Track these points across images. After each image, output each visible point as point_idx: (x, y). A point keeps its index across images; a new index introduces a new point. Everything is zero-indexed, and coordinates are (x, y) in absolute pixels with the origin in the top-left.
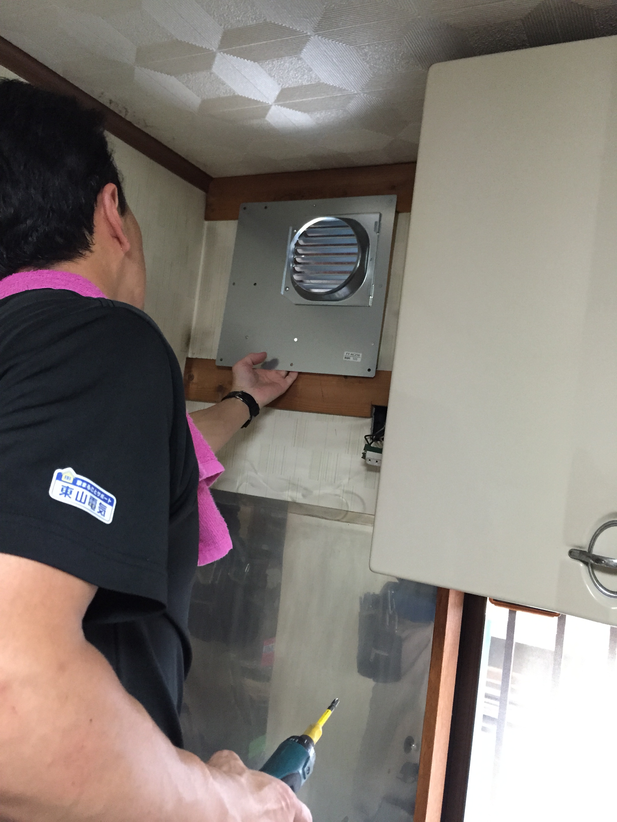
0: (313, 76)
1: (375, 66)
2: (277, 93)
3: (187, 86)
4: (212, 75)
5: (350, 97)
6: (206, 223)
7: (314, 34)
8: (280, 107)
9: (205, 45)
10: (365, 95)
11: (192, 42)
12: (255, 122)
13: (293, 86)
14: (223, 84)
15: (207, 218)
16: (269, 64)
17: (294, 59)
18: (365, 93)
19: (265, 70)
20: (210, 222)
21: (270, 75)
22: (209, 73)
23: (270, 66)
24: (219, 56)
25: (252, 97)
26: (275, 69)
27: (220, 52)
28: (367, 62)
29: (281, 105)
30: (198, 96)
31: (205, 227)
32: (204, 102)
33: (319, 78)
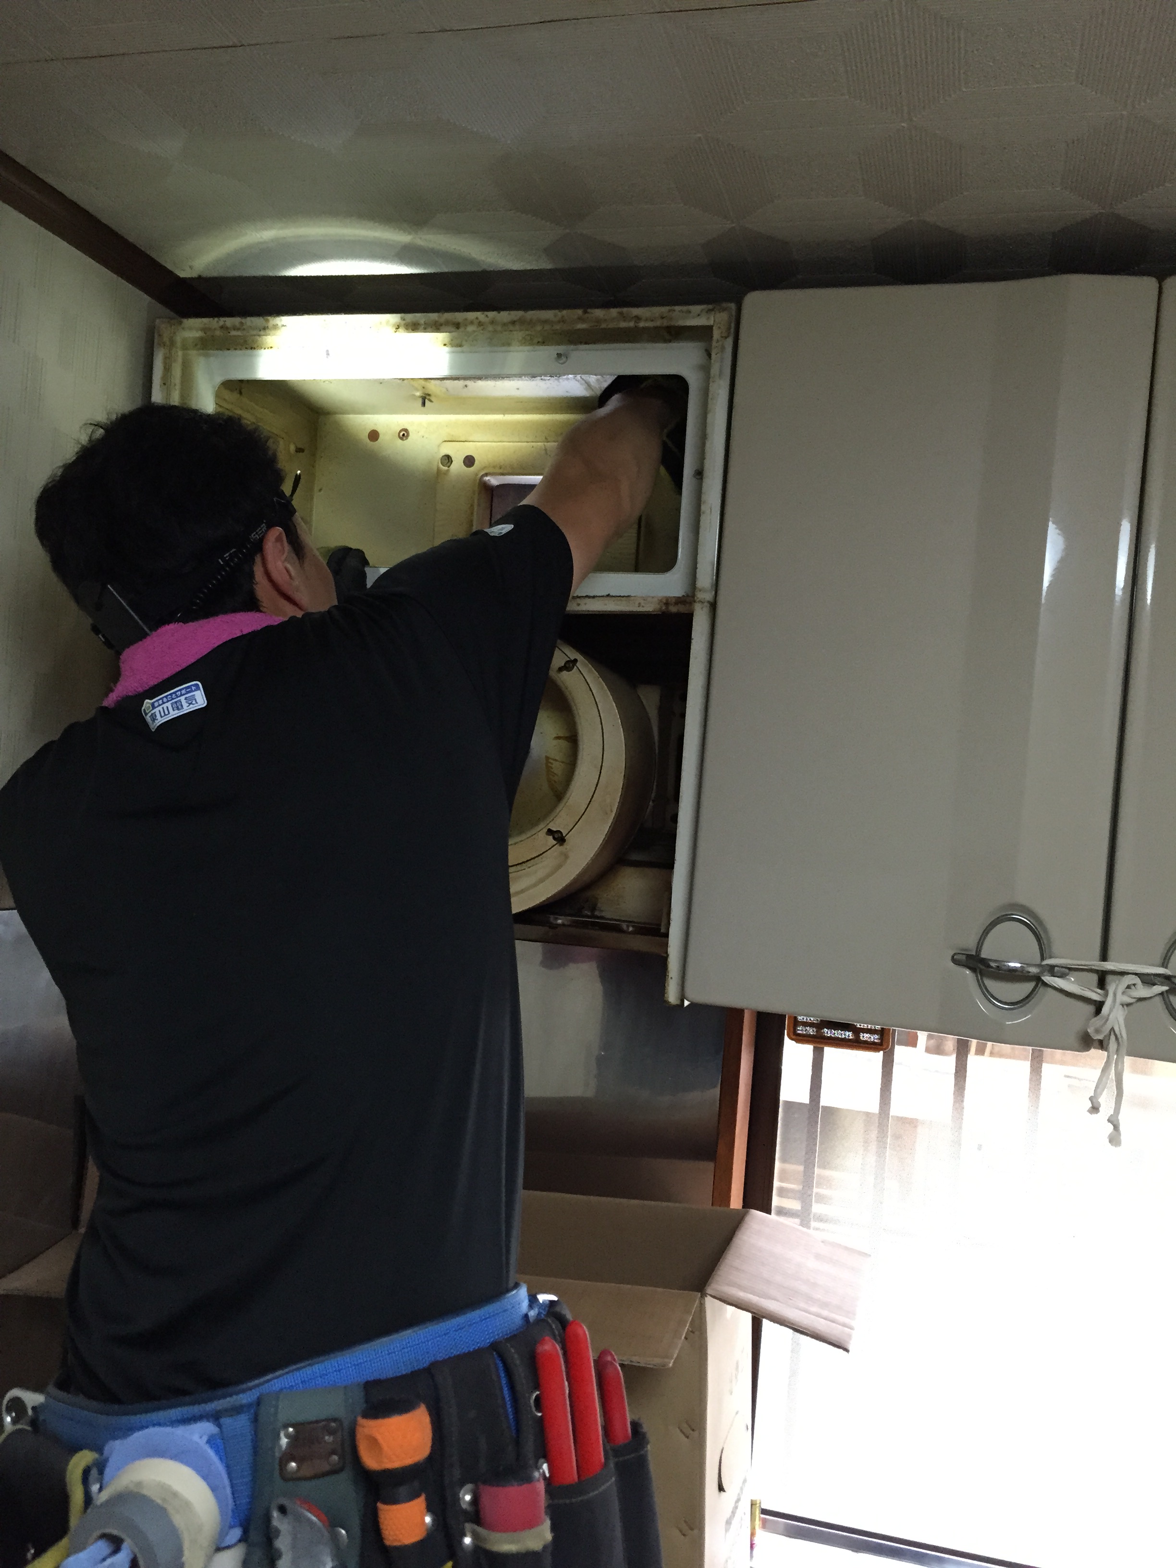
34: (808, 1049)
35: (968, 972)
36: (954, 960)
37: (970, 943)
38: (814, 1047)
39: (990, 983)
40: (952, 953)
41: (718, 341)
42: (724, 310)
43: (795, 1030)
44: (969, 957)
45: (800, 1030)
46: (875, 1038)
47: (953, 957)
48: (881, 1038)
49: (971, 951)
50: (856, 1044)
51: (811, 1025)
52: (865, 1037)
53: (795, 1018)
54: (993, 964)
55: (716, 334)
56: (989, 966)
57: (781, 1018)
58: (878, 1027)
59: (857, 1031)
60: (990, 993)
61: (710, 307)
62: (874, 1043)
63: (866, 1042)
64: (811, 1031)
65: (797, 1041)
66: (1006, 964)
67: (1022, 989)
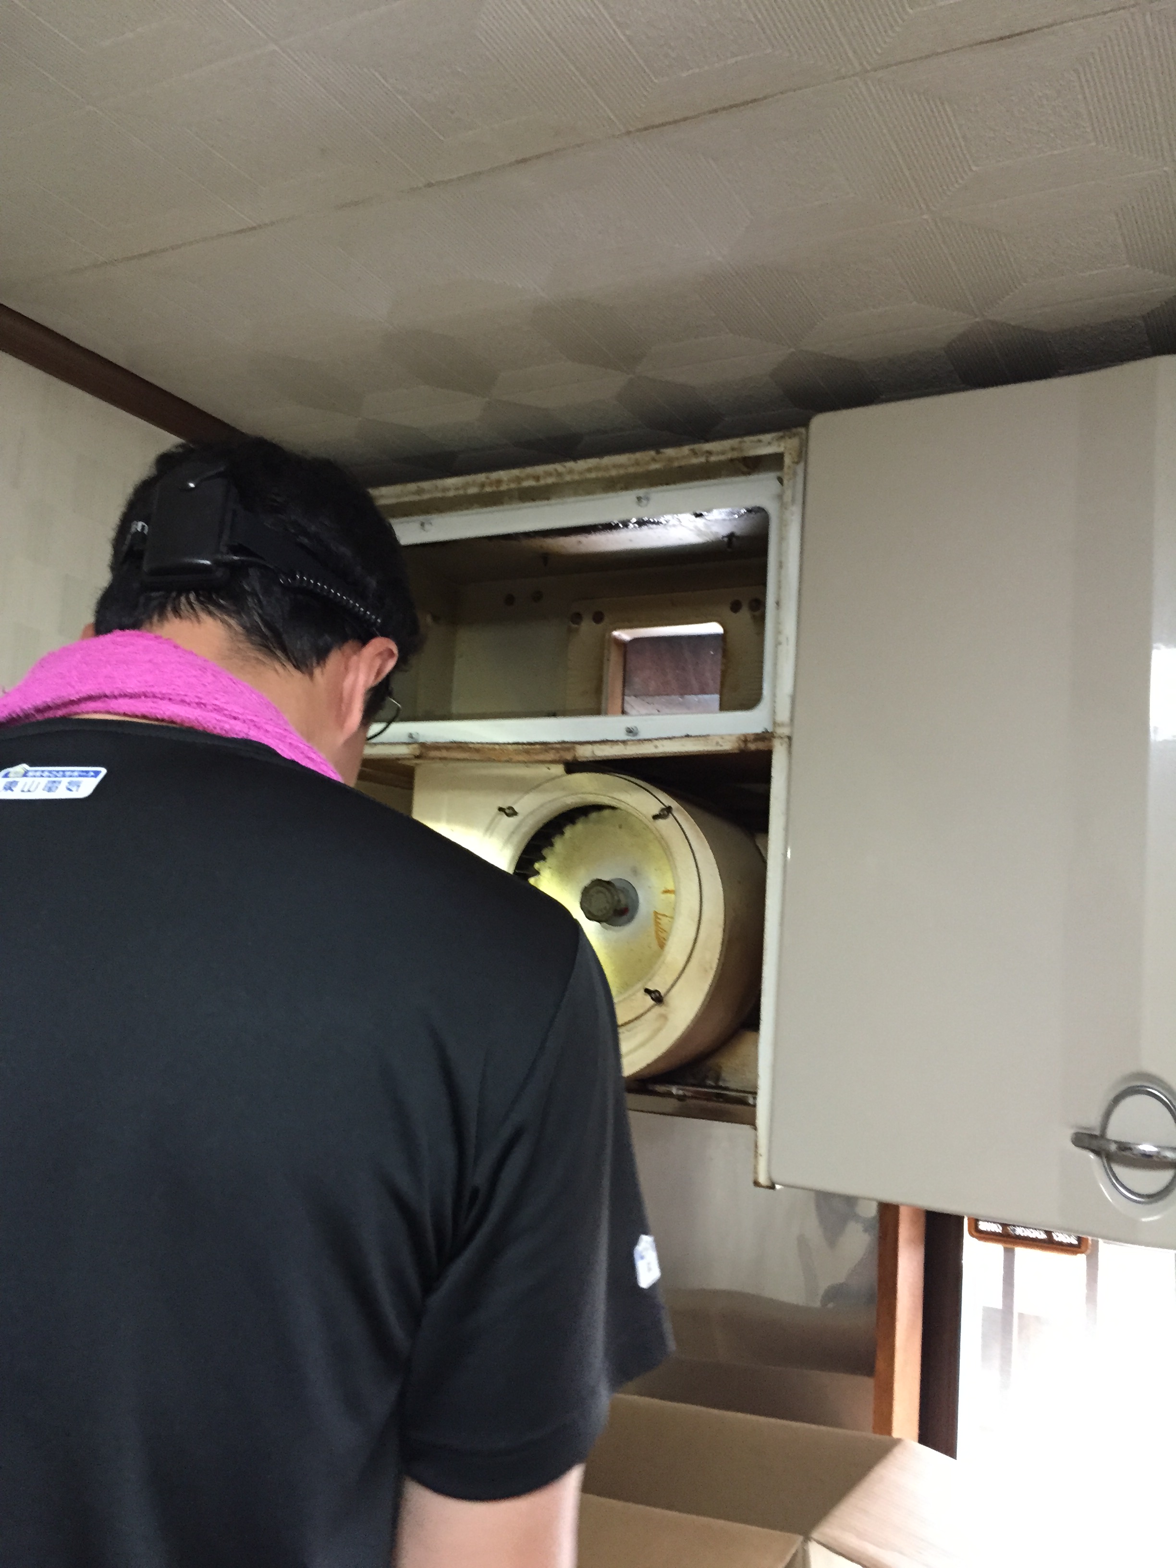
34: (997, 1249)
35: (1092, 1156)
36: (1076, 1142)
37: (1092, 1120)
39: (1118, 1169)
40: (1073, 1131)
41: (789, 467)
42: (795, 435)
43: (976, 1226)
44: (1090, 1136)
45: (983, 1226)
46: (1071, 1239)
47: (1073, 1137)
48: (1079, 1240)
49: (1093, 1130)
50: (1049, 1244)
51: (994, 1221)
52: (1060, 1237)
53: (976, 1214)
54: (1122, 1147)
55: (787, 460)
60: (1120, 1182)
61: (781, 434)
62: (1071, 1245)
63: (1061, 1244)
64: (995, 1229)
65: (980, 1238)
66: (1137, 1147)
67: (1160, 1178)
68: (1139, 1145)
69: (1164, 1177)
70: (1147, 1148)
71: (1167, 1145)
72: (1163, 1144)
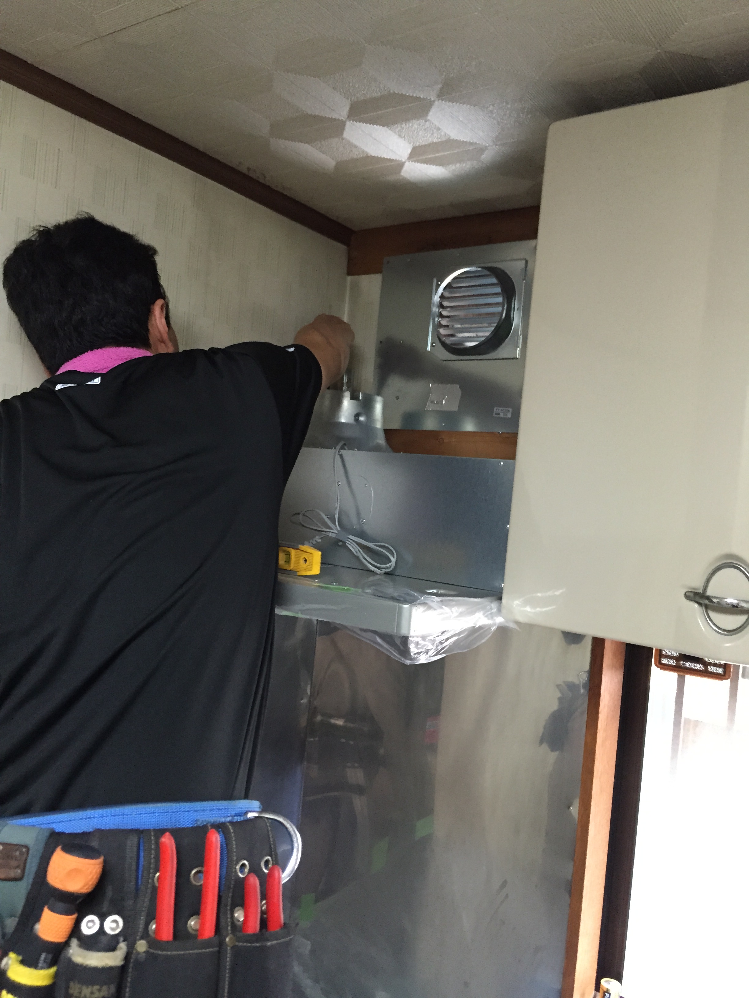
0: (443, 134)
1: (502, 121)
2: (409, 151)
3: (321, 151)
4: (344, 140)
5: (482, 150)
6: (349, 278)
7: (437, 99)
8: (413, 163)
9: (335, 116)
10: (497, 147)
11: (322, 114)
12: (391, 178)
13: (424, 144)
14: (356, 147)
15: (350, 273)
16: (397, 127)
17: (422, 122)
18: (496, 145)
19: (395, 133)
20: (353, 277)
21: (400, 136)
22: (340, 139)
23: (399, 128)
24: (349, 124)
25: (385, 156)
26: (404, 130)
27: (350, 121)
28: (494, 119)
29: (415, 161)
30: (333, 159)
31: (348, 284)
32: (337, 163)
33: (448, 135)
34: (674, 676)
35: (696, 606)
36: (687, 597)
37: (697, 584)
38: (678, 675)
39: (712, 614)
40: (685, 590)
43: (660, 660)
44: (696, 594)
45: (665, 661)
46: (720, 671)
47: (685, 594)
48: (725, 672)
49: (699, 589)
50: (706, 673)
51: (672, 658)
52: (712, 669)
53: (660, 651)
54: (715, 600)
56: (712, 602)
57: (649, 650)
58: (723, 662)
59: (706, 664)
60: (713, 622)
62: (719, 674)
63: (712, 673)
64: (672, 662)
65: (661, 668)
66: (726, 600)
67: (738, 620)
68: (726, 599)
69: (741, 619)
70: (731, 600)
71: (743, 600)
72: (742, 599)
